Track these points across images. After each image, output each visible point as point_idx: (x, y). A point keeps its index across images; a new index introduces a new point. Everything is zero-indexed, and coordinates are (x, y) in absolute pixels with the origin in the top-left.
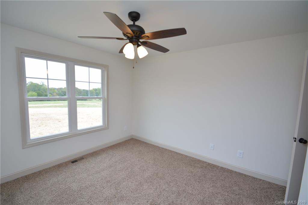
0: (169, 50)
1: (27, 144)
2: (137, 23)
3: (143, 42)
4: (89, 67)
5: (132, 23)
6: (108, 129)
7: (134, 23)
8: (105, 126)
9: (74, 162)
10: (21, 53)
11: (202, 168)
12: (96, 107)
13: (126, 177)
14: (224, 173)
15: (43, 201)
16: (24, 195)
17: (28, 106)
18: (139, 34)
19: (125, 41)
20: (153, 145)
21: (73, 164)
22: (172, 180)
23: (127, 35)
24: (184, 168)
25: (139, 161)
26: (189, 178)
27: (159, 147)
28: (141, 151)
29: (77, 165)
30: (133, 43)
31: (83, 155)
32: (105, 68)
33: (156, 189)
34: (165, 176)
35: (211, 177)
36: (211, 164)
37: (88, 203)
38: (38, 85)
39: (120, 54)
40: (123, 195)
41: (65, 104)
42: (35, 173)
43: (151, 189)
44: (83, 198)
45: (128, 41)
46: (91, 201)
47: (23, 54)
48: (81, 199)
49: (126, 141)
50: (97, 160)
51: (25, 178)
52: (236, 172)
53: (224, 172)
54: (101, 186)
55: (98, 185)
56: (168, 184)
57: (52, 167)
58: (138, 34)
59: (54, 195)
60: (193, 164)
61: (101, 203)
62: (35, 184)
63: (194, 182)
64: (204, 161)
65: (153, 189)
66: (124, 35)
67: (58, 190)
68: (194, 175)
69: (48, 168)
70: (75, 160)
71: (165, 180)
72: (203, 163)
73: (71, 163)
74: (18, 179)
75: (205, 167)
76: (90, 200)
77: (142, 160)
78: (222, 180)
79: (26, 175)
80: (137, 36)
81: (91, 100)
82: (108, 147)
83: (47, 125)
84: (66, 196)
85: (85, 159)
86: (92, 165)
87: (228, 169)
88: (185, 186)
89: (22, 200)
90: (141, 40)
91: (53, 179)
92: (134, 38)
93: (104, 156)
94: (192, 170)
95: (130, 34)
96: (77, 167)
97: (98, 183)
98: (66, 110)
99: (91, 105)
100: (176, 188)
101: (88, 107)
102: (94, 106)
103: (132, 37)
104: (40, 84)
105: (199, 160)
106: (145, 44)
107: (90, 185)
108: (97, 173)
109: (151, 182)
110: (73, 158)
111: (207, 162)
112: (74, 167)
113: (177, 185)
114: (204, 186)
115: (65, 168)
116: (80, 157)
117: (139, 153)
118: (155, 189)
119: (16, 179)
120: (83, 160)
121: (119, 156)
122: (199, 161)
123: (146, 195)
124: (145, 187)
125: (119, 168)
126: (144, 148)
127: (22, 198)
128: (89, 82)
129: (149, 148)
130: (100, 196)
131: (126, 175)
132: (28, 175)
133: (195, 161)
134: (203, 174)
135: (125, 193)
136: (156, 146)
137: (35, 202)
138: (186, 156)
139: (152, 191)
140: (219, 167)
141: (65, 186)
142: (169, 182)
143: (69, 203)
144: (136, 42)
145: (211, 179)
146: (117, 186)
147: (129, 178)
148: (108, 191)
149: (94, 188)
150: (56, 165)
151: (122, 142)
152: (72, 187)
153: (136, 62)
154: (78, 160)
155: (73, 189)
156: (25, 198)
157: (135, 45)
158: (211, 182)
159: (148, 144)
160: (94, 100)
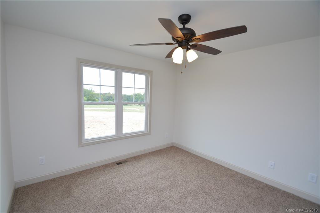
0: (221, 52)
1: (82, 143)
2: (187, 26)
3: (192, 45)
4: (135, 73)
5: (182, 26)
6: (150, 134)
7: (184, 26)
8: (147, 132)
9: (119, 163)
10: (81, 62)
11: (257, 189)
12: (136, 112)
13: (168, 186)
14: (288, 199)
15: (93, 197)
16: (79, 189)
17: (84, 109)
18: (190, 37)
19: (174, 45)
20: (196, 155)
21: (118, 165)
22: (221, 198)
23: (176, 40)
24: (235, 186)
25: (181, 170)
26: (241, 198)
27: (203, 158)
28: (183, 160)
29: (122, 167)
30: (183, 47)
31: (127, 158)
32: (149, 73)
33: (202, 205)
34: (211, 192)
35: (269, 201)
36: (269, 186)
37: (133, 206)
38: (87, 90)
39: (166, 59)
40: (166, 204)
41: (109, 108)
42: (87, 170)
43: (196, 203)
44: (128, 201)
45: (177, 45)
46: (135, 205)
47: (82, 63)
48: (126, 201)
49: (167, 148)
50: (140, 164)
51: (79, 174)
52: (304, 200)
53: (288, 197)
54: (144, 191)
55: (141, 189)
56: (215, 202)
57: (101, 166)
58: (188, 37)
59: (103, 193)
60: (245, 183)
61: (144, 209)
62: (87, 180)
63: (248, 204)
64: (259, 181)
65: (199, 205)
66: (174, 39)
67: (106, 189)
68: (248, 196)
69: (97, 167)
70: (119, 162)
71: (211, 196)
72: (259, 183)
73: (116, 165)
74: (73, 173)
75: (262, 189)
76: (134, 203)
77: (185, 170)
78: (285, 207)
79: (79, 171)
80: (187, 39)
81: (131, 105)
82: (150, 153)
83: (94, 127)
84: (113, 195)
85: (129, 162)
86: (135, 169)
87: (293, 194)
88: (236, 207)
89: (77, 193)
90: (191, 44)
91: (102, 178)
92: (184, 42)
93: (146, 161)
94: (245, 190)
95: (180, 38)
96: (121, 169)
97: (141, 187)
98: (113, 114)
99: (131, 110)
100: (225, 207)
101: (129, 112)
102: (134, 111)
103: (182, 40)
104: (89, 90)
105: (254, 179)
106: (194, 47)
107: (133, 188)
108: (140, 178)
109: (195, 196)
110: (118, 160)
111: (263, 183)
112: (119, 169)
113: (227, 204)
114: (261, 210)
115: (112, 168)
116: (124, 160)
117: (181, 162)
118: (200, 205)
119: (72, 174)
120: (127, 163)
121: (161, 163)
122: (254, 181)
123: (190, 209)
124: (189, 200)
125: (161, 175)
126: (186, 157)
127: (77, 192)
128: (134, 88)
129: (191, 158)
130: (143, 202)
131: (168, 184)
132: (81, 171)
133: (248, 179)
134: (259, 196)
135: (168, 203)
136: (199, 157)
137: (87, 197)
138: (236, 172)
139: (197, 207)
140: (281, 191)
141: (112, 186)
142: (216, 199)
143: (116, 203)
144: (186, 45)
145: (270, 204)
146: (159, 194)
147: (172, 188)
148: (151, 197)
149: (138, 192)
150: (104, 165)
151: (163, 149)
152: (118, 188)
153: (185, 67)
154: (122, 162)
155: (119, 190)
156: (79, 191)
157: (184, 49)
158: (271, 207)
159: (190, 154)
160: (134, 105)
